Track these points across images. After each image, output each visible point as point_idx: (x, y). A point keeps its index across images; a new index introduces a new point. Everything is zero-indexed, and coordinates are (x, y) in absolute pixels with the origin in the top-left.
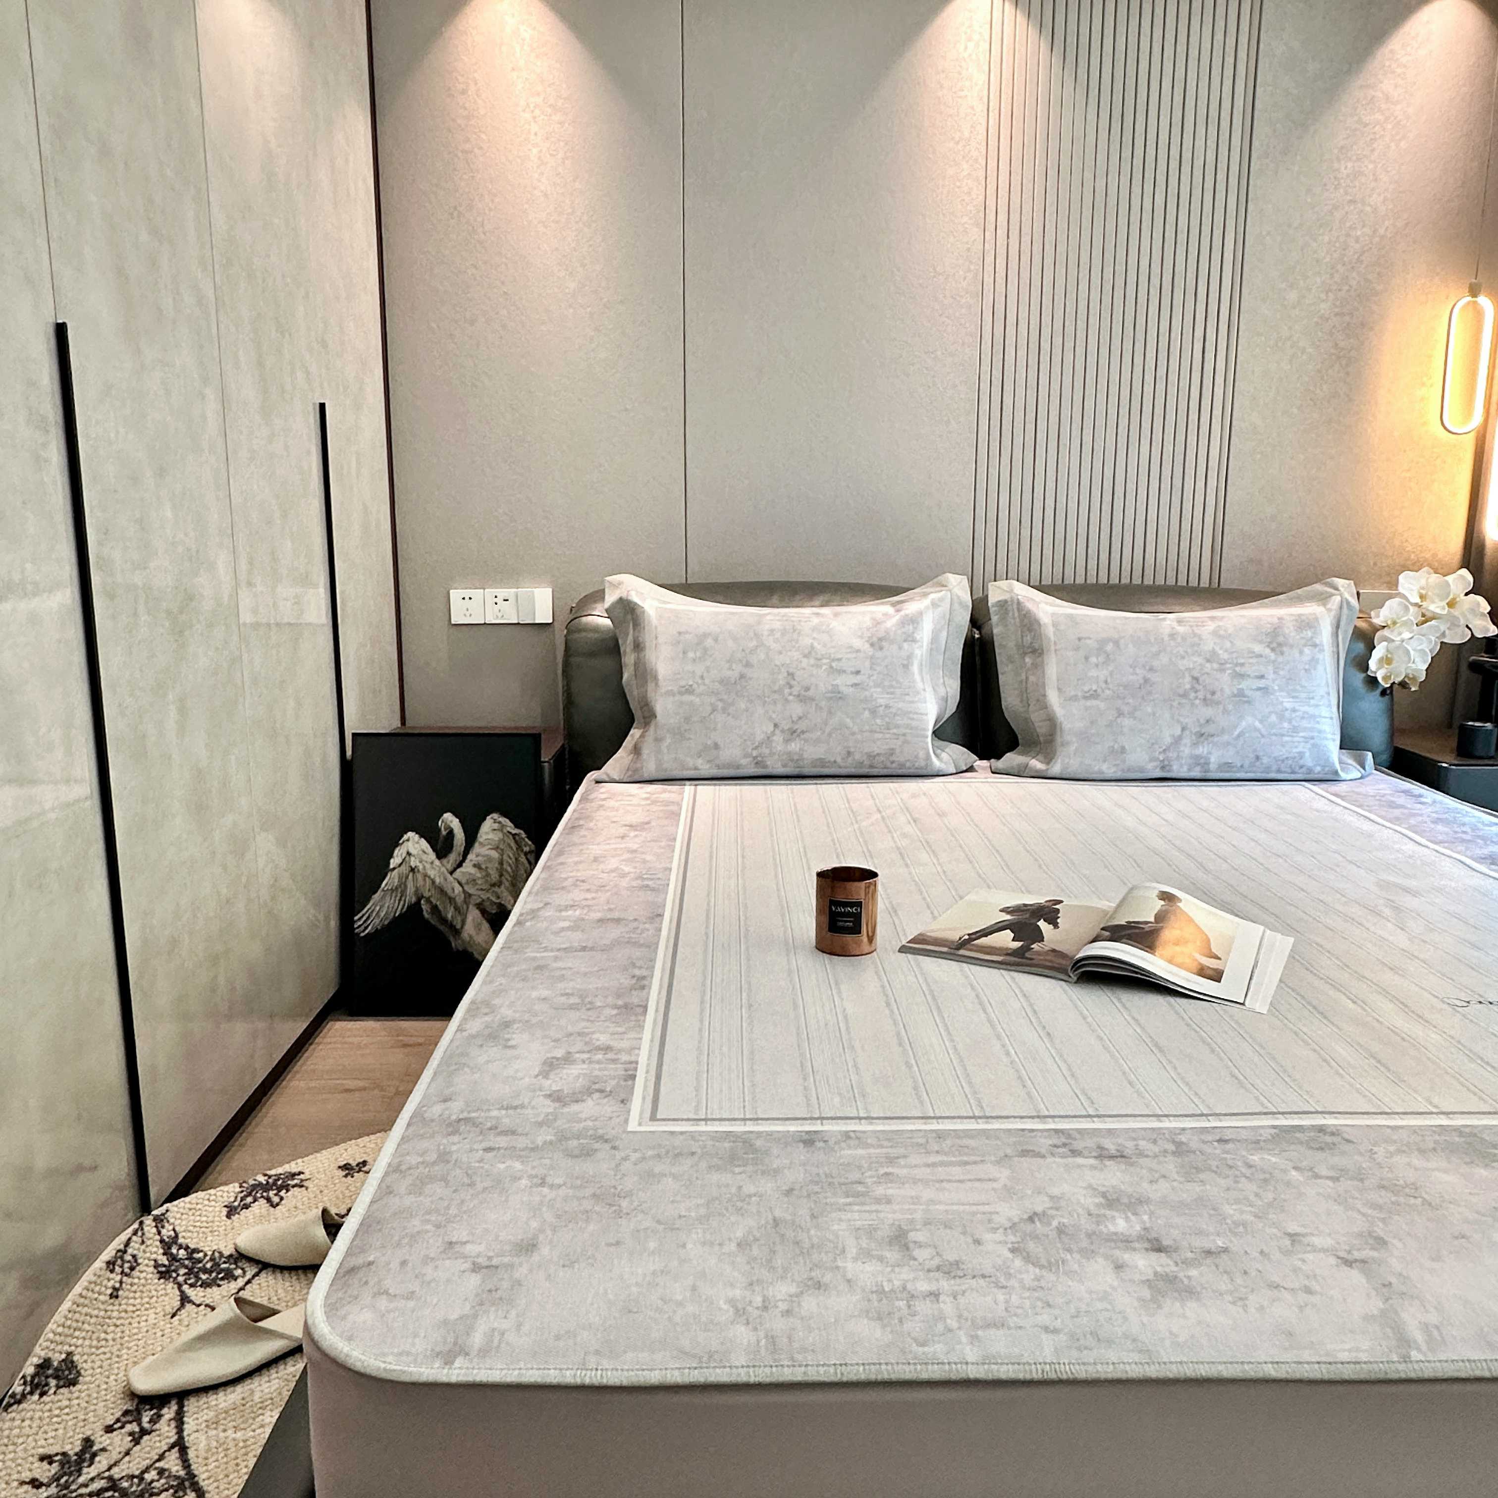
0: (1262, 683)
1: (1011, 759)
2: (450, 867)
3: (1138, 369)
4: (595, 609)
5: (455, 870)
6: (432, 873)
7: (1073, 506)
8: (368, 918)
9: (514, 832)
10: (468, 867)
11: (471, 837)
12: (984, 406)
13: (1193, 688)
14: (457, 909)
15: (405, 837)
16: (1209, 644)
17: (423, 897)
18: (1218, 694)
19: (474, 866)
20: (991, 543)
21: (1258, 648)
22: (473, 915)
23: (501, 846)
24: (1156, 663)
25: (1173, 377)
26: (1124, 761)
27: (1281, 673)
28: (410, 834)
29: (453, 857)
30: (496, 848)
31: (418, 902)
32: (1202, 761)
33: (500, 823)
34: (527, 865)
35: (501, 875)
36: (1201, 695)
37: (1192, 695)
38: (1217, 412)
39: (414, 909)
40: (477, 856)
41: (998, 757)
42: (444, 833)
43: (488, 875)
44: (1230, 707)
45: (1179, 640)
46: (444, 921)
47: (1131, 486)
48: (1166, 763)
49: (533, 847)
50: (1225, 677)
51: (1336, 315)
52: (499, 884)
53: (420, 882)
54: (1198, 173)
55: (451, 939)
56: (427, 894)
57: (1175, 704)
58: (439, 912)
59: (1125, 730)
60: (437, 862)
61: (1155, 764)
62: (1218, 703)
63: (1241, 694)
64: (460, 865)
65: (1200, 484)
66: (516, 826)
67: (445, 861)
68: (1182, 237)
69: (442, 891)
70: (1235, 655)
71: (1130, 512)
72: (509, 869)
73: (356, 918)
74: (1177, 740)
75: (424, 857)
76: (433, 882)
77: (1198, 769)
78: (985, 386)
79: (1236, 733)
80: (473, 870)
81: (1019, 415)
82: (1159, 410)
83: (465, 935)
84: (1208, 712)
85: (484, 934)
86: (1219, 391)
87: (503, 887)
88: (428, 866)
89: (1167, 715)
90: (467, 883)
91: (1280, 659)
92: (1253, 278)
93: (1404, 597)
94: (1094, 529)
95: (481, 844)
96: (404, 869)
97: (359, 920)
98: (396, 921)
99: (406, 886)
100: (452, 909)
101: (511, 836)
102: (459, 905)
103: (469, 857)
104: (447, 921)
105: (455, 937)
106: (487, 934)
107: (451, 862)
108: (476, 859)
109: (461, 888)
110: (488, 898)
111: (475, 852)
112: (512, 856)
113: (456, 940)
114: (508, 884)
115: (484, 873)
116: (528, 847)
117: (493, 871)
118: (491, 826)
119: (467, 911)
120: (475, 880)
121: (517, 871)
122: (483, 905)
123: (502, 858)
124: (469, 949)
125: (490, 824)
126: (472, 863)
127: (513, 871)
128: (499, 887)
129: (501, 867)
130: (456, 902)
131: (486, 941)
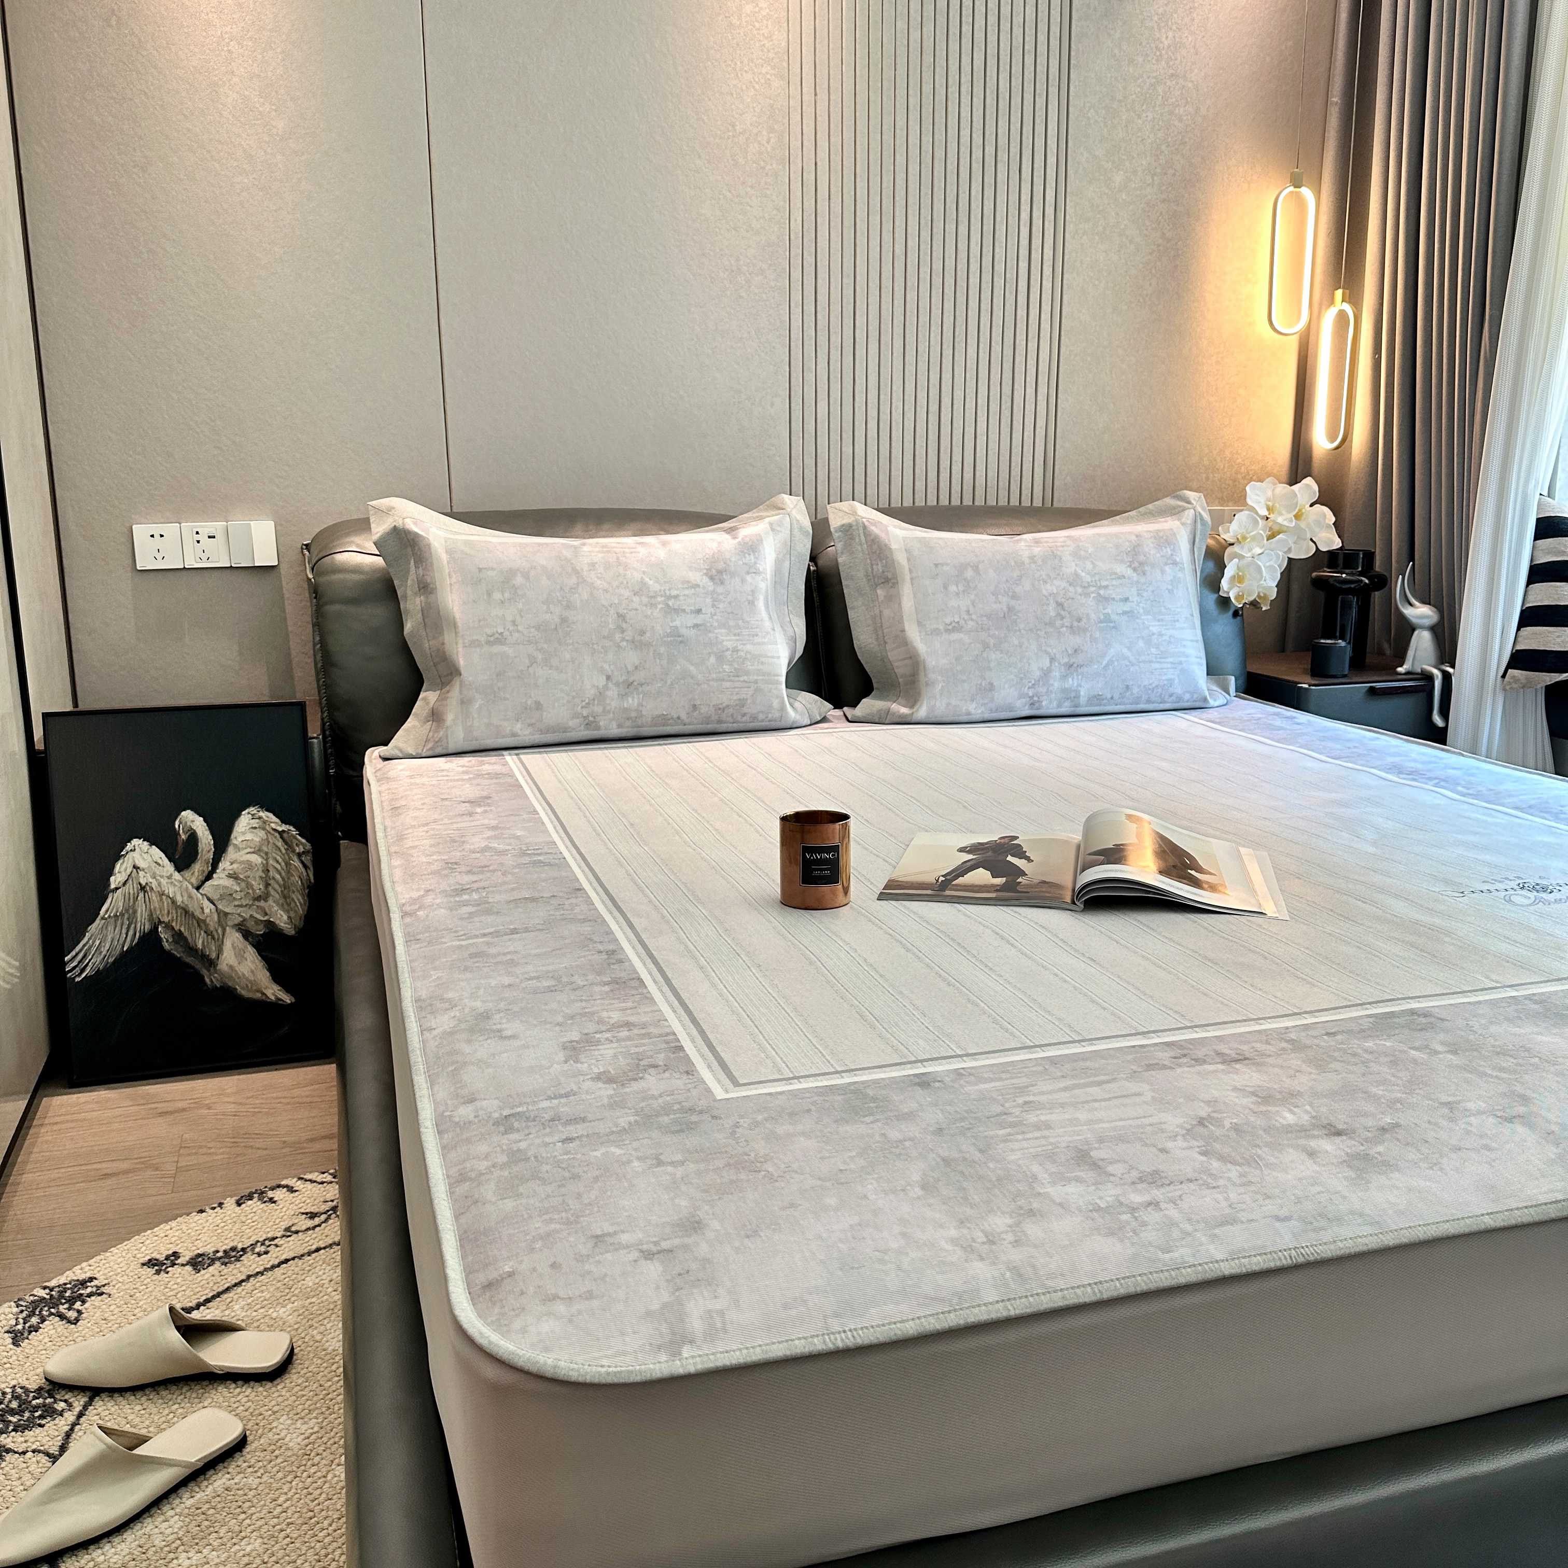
0: (1126, 607)
1: (867, 705)
2: (194, 880)
3: (963, 256)
4: (352, 542)
5: (203, 883)
6: (171, 891)
7: (897, 416)
8: (85, 956)
9: (280, 829)
10: (220, 879)
11: (222, 842)
12: (797, 297)
13: (1059, 614)
14: (208, 933)
15: (129, 846)
16: (1071, 567)
17: (160, 922)
18: (1084, 620)
19: (230, 876)
20: (810, 461)
21: (1121, 569)
22: (233, 940)
23: (265, 849)
24: (1018, 589)
25: (999, 267)
26: (992, 700)
27: (1145, 594)
28: (135, 842)
29: (199, 868)
30: (258, 851)
31: (154, 930)
32: (1073, 695)
33: (260, 818)
34: (303, 870)
35: (267, 885)
36: (1067, 622)
37: (1058, 623)
38: (1046, 308)
39: (150, 939)
40: (232, 864)
41: (854, 705)
42: (183, 837)
43: (249, 886)
44: (1097, 635)
45: (1040, 562)
46: (192, 950)
47: (959, 394)
48: (1036, 699)
49: (309, 846)
50: (1090, 602)
51: (1164, 201)
52: (265, 897)
53: (155, 902)
54: (1018, 31)
55: (204, 972)
56: (166, 920)
57: (1042, 633)
58: (185, 939)
59: (992, 665)
60: (177, 876)
61: (1024, 700)
62: (1085, 630)
63: (1107, 619)
64: (209, 877)
65: (1030, 391)
66: (284, 821)
67: (187, 874)
68: (1003, 104)
69: (186, 912)
70: (1097, 578)
71: (958, 424)
73: (66, 959)
74: (1046, 673)
75: (158, 871)
76: (174, 902)
77: (1067, 704)
78: (796, 274)
79: (1105, 663)
80: (229, 883)
81: (836, 309)
82: (986, 306)
83: (223, 966)
84: (1076, 641)
85: (249, 963)
86: (1047, 285)
87: (271, 902)
88: (164, 882)
89: (1034, 647)
90: (219, 899)
91: (1143, 580)
92: (1079, 156)
93: (1253, 509)
94: (921, 442)
95: (236, 846)
96: (131, 888)
97: (71, 960)
98: (125, 959)
99: (135, 912)
100: (202, 933)
101: (277, 834)
102: (212, 929)
103: (221, 866)
104: (197, 950)
105: (209, 971)
106: (253, 962)
107: (196, 874)
108: (231, 867)
109: (213, 907)
110: (251, 916)
111: (228, 858)
112: (280, 860)
113: (210, 974)
114: (277, 896)
115: (243, 885)
116: (301, 847)
117: (255, 880)
118: (249, 824)
119: (223, 935)
120: (231, 895)
121: (289, 878)
122: (245, 926)
123: (267, 863)
124: (230, 984)
125: (247, 821)
126: (226, 873)
127: (283, 879)
128: (266, 900)
129: (267, 875)
130: (207, 925)
131: (252, 972)
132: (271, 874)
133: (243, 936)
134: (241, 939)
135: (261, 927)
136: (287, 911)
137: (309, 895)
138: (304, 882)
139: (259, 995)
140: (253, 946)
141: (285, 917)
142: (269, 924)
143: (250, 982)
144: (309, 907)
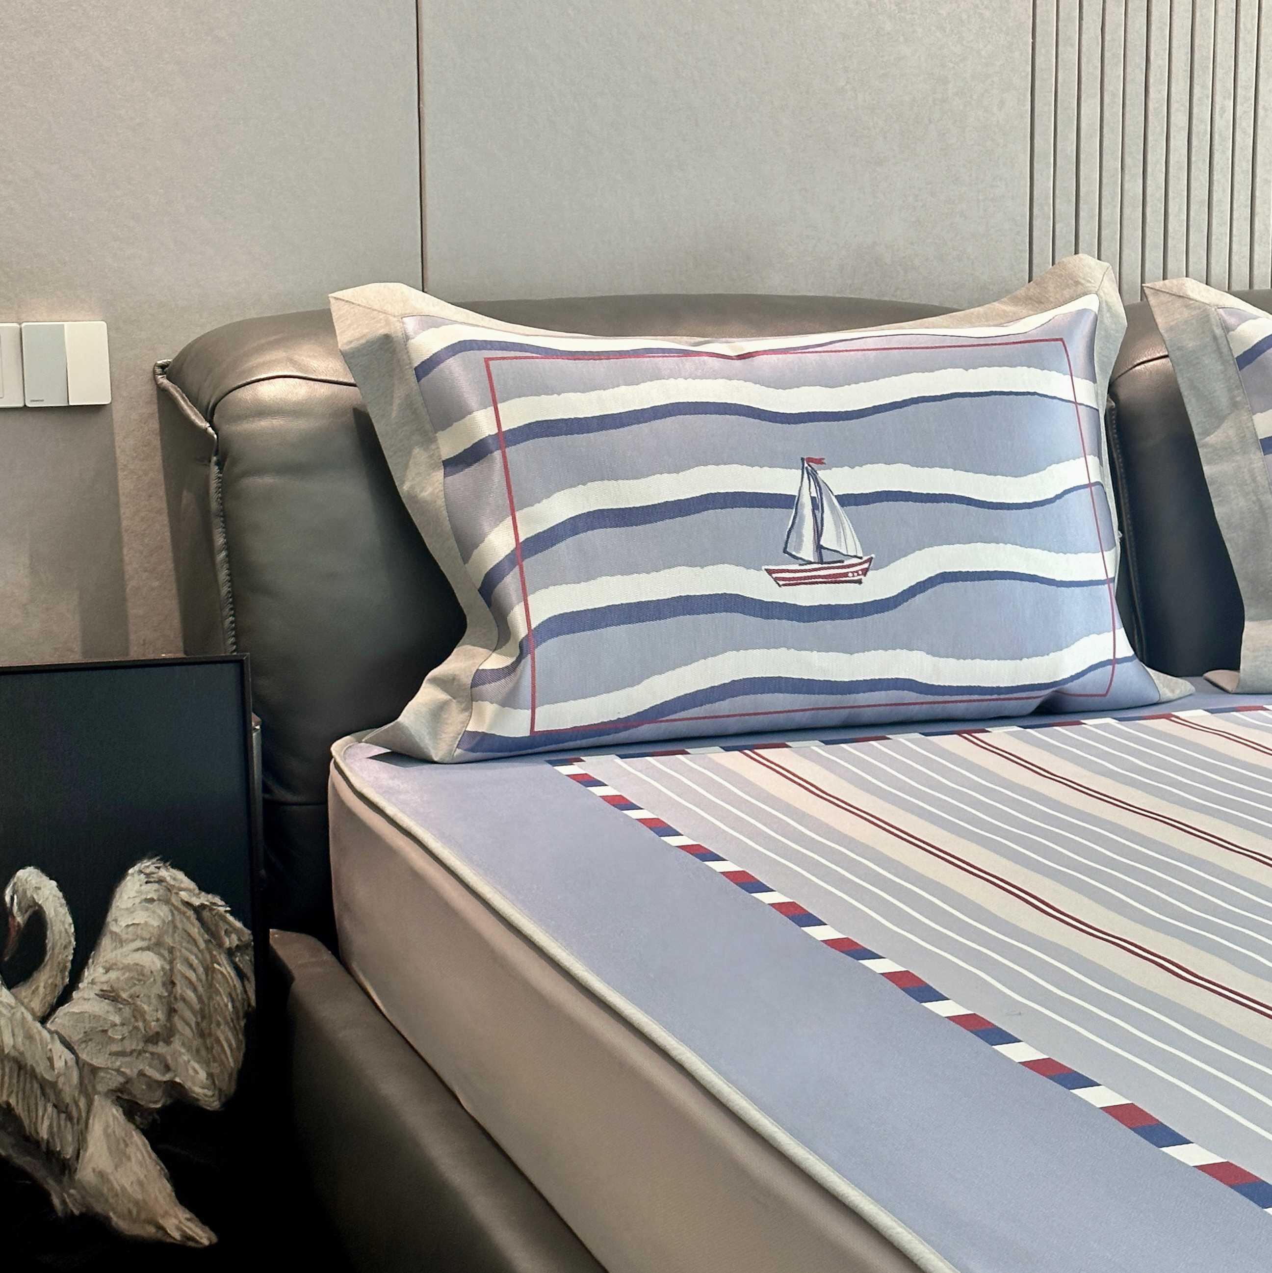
2: (37, 1005)
4: (288, 360)
5: (53, 1009)
9: (196, 902)
10: (85, 1001)
11: (90, 924)
14: (61, 1108)
19: (104, 995)
20: (1065, 208)
22: (106, 1121)
29: (46, 980)
30: (156, 946)
33: (160, 881)
34: (237, 983)
40: (107, 971)
42: (19, 919)
43: (138, 1013)
46: (28, 1142)
49: (247, 934)
55: (51, 1185)
60: (6, 996)
69: (20, 1068)
72: (190, 995)
83: (86, 1173)
85: (134, 1165)
95: (115, 936)
100: (50, 1109)
101: (190, 913)
102: (68, 1100)
103: (88, 974)
104: (37, 1143)
105: (59, 1182)
106: (141, 1164)
107: (41, 990)
108: (104, 978)
109: (69, 1056)
110: (141, 1074)
111: (101, 960)
112: (195, 962)
113: (63, 1189)
114: (188, 1032)
115: (127, 1011)
116: (234, 937)
117: (149, 1004)
118: (140, 892)
119: (89, 1112)
120: (105, 1031)
121: (210, 998)
122: (130, 1093)
123: (172, 970)
124: (99, 1208)
125: (137, 886)
126: (97, 988)
127: (200, 998)
128: (168, 1042)
129: (170, 993)
130: (58, 1093)
131: (141, 1184)
132: (178, 989)
133: (125, 1114)
134: (122, 1118)
135: (159, 1093)
136: (206, 1063)
137: (247, 1030)
138: (238, 1004)
139: (151, 1230)
140: (146, 1133)
141: (202, 1075)
142: (174, 1089)
143: (136, 1203)
144: (246, 1055)
